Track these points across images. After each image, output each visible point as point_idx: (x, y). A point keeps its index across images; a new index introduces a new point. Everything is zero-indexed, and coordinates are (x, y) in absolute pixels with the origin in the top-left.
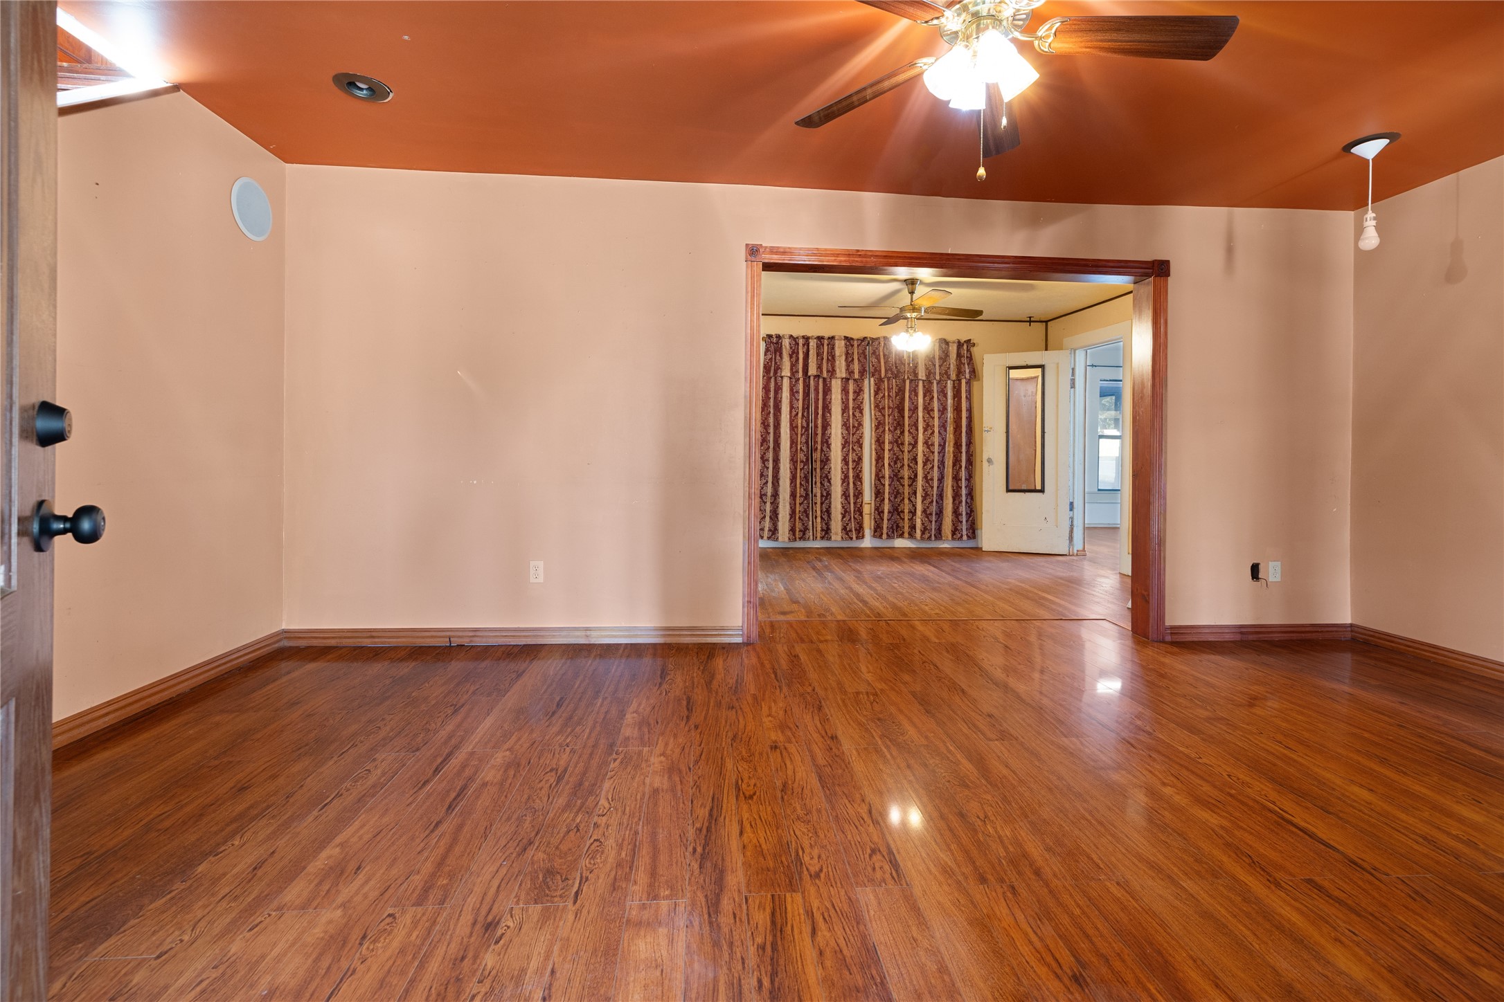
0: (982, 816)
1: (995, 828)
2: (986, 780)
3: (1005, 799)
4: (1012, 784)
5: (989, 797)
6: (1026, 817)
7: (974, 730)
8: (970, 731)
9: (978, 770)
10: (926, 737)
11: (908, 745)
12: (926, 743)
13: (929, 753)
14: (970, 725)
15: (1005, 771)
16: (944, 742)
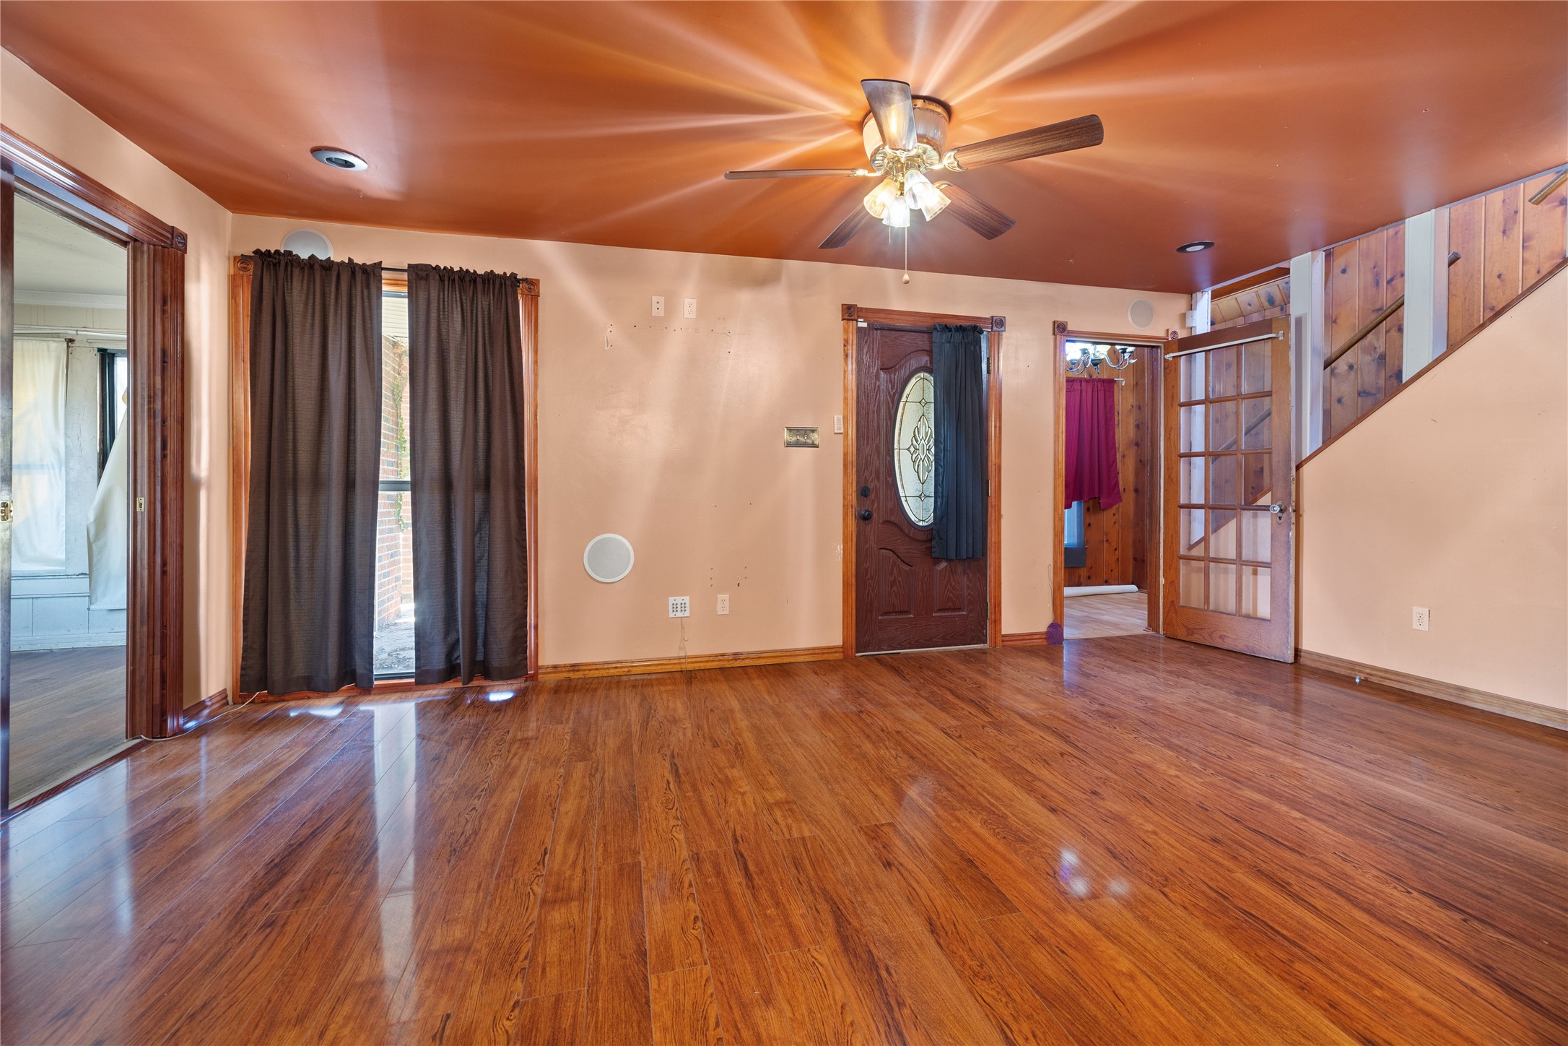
0: (899, 758)
1: (890, 752)
2: (895, 782)
3: (882, 770)
4: (874, 781)
5: (893, 770)
6: (868, 761)
7: (907, 836)
8: (912, 834)
9: (902, 790)
10: (958, 820)
11: (973, 809)
12: (956, 812)
13: (950, 802)
14: (913, 843)
15: (879, 791)
16: (939, 816)
